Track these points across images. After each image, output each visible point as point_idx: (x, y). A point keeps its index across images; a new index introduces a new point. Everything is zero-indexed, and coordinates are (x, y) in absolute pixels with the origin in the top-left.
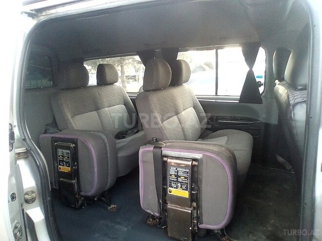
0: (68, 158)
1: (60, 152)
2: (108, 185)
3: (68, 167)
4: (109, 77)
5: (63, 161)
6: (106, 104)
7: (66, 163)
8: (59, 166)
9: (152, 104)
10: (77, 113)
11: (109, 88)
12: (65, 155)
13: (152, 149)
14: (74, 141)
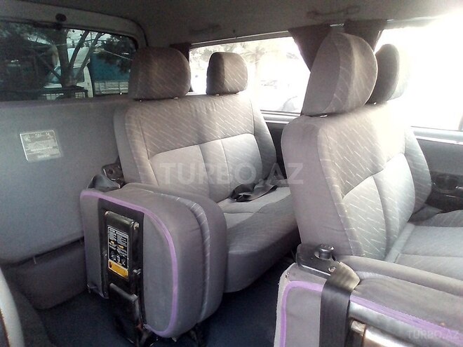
0: (125, 248)
1: (112, 232)
2: (204, 315)
3: (123, 265)
4: (229, 79)
5: (116, 253)
6: (219, 132)
7: (122, 257)
8: (110, 260)
9: (326, 153)
10: (161, 146)
11: (228, 100)
12: (119, 241)
13: (318, 287)
14: (138, 217)
